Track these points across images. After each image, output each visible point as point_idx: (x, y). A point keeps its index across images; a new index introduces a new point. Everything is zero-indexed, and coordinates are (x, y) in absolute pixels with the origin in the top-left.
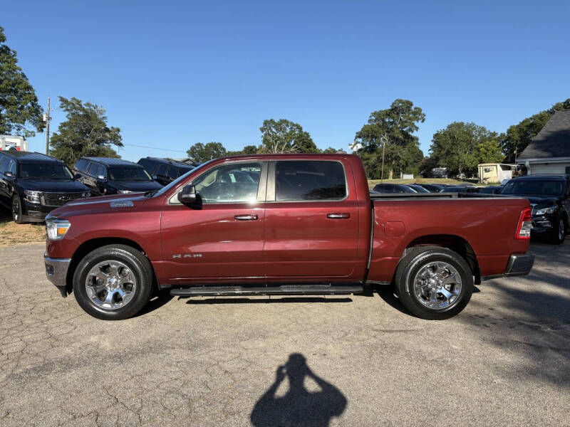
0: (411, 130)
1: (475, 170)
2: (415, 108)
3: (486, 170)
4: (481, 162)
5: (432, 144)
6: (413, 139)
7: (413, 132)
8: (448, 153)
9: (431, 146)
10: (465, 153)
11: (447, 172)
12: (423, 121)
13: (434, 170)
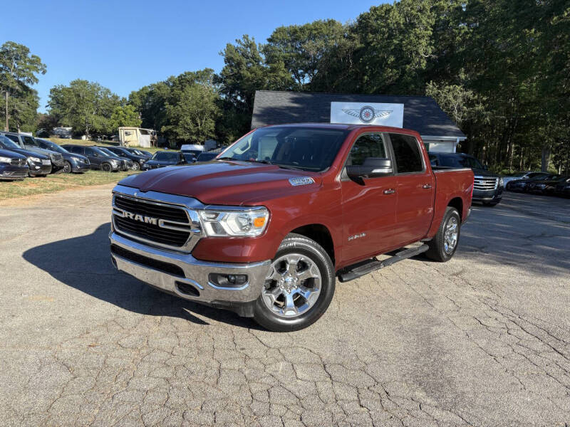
0: (29, 81)
1: (116, 133)
2: (33, 57)
3: (126, 133)
4: (121, 125)
5: (50, 99)
6: (31, 92)
7: (32, 84)
8: (74, 112)
9: (49, 102)
10: (92, 113)
11: (71, 132)
12: (44, 73)
13: (55, 129)
